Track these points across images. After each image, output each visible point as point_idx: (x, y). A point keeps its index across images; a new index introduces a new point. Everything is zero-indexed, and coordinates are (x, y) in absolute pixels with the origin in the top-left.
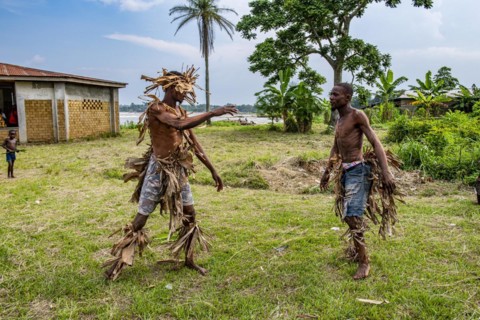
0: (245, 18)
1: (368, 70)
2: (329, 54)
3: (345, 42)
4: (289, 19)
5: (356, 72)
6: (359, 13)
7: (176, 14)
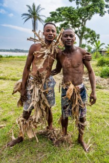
0: (48, 18)
1: (91, 40)
2: (78, 33)
3: (84, 29)
4: (64, 19)
5: (87, 40)
6: (90, 19)
7: (24, 17)
